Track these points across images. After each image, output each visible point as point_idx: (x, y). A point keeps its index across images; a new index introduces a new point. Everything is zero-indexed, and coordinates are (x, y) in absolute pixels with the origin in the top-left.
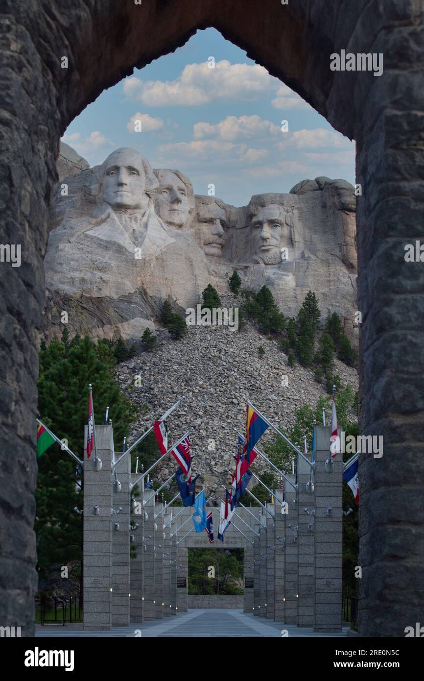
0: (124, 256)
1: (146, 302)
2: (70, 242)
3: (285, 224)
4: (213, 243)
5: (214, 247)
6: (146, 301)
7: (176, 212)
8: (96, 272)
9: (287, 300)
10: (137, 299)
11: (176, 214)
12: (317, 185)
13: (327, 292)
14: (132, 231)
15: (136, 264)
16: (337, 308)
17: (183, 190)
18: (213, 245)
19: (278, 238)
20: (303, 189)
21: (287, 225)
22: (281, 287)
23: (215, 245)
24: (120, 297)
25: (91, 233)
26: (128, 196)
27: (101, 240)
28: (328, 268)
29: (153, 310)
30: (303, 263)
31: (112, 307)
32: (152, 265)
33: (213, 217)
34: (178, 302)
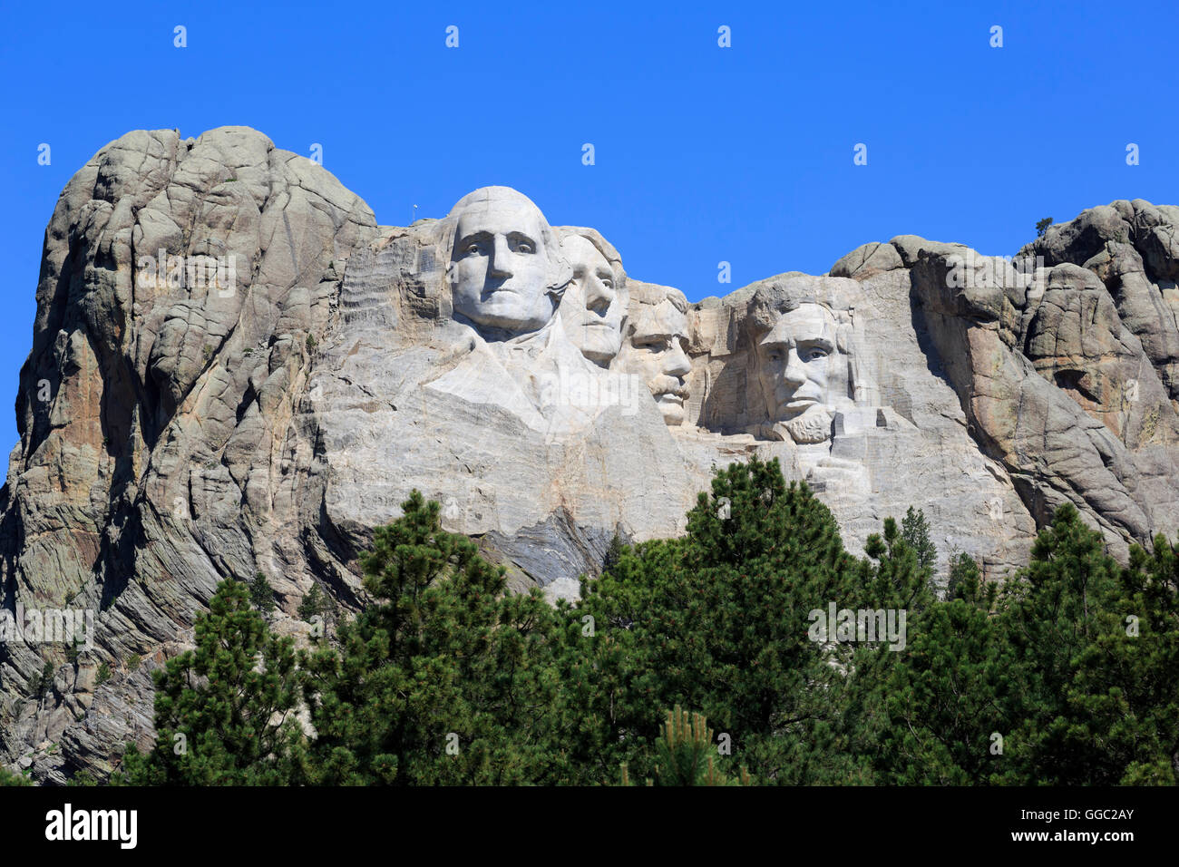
0: (520, 439)
1: (573, 540)
2: (394, 409)
3: (836, 350)
4: (667, 392)
5: (670, 401)
6: (571, 539)
7: (599, 327)
8: (464, 478)
9: (856, 524)
10: (554, 534)
11: (599, 334)
12: (898, 257)
13: (940, 501)
14: (528, 380)
15: (547, 457)
16: (965, 538)
17: (609, 276)
18: (665, 396)
19: (823, 381)
20: (868, 265)
21: (841, 351)
22: (843, 495)
23: (670, 396)
24: (518, 532)
25: (435, 386)
26: (515, 301)
27: (464, 402)
28: (939, 447)
29: (587, 557)
30: (883, 439)
31: (508, 556)
32: (581, 457)
33: (666, 332)
34: (635, 537)
